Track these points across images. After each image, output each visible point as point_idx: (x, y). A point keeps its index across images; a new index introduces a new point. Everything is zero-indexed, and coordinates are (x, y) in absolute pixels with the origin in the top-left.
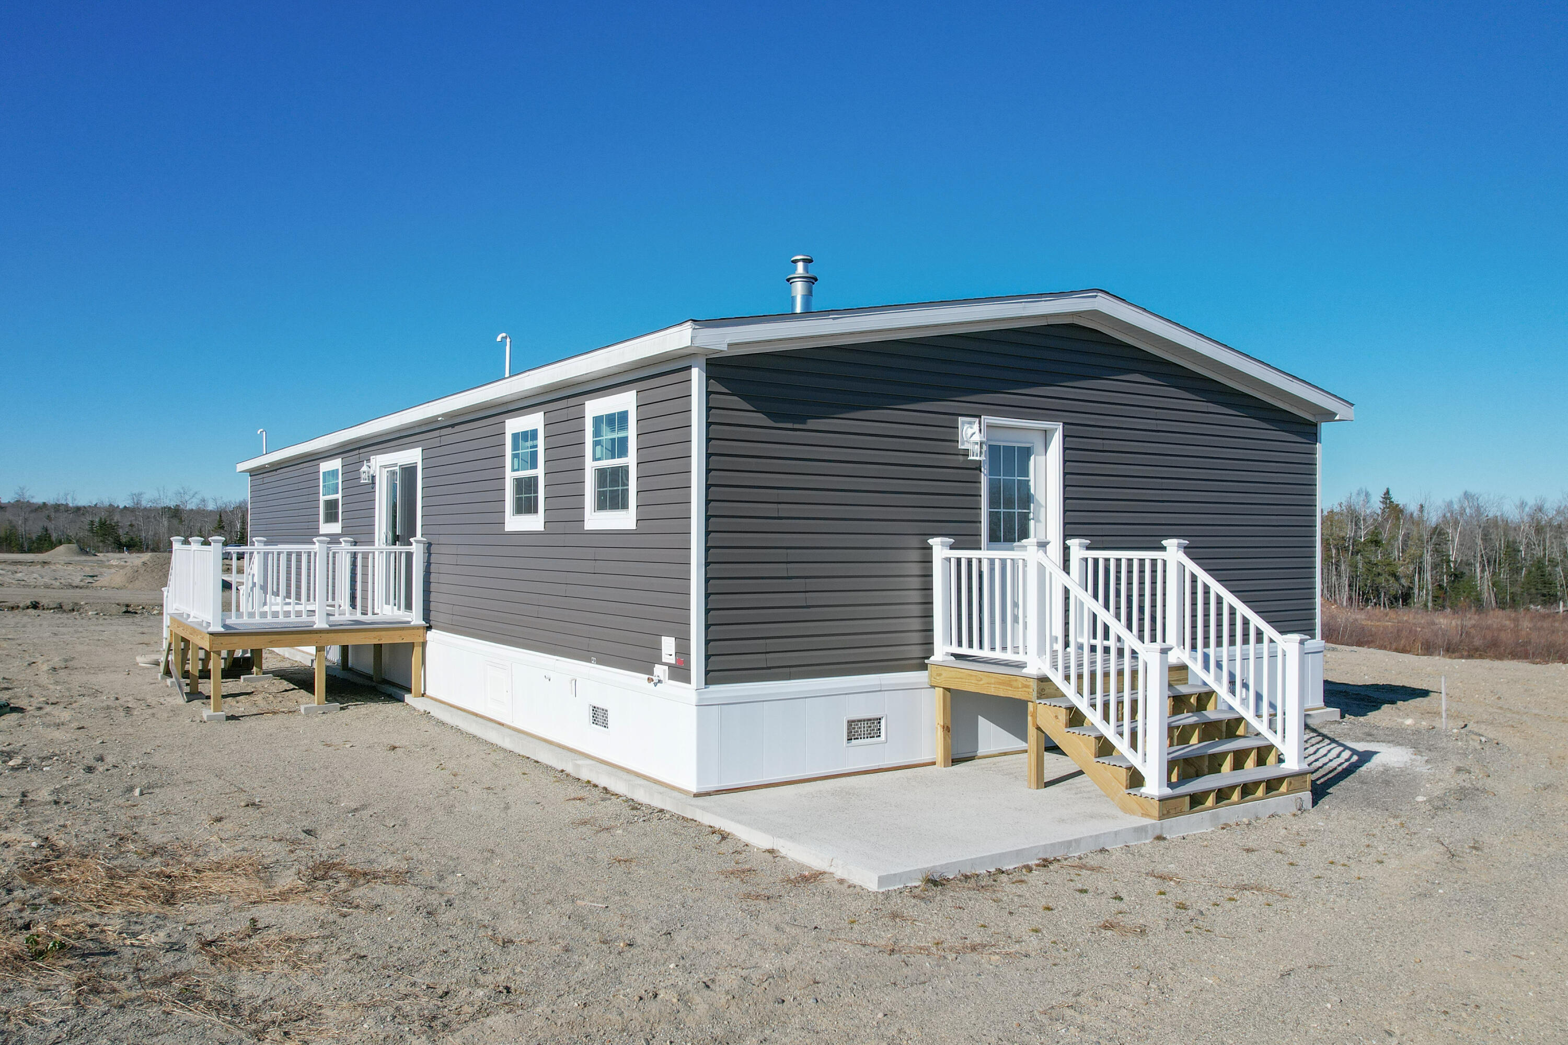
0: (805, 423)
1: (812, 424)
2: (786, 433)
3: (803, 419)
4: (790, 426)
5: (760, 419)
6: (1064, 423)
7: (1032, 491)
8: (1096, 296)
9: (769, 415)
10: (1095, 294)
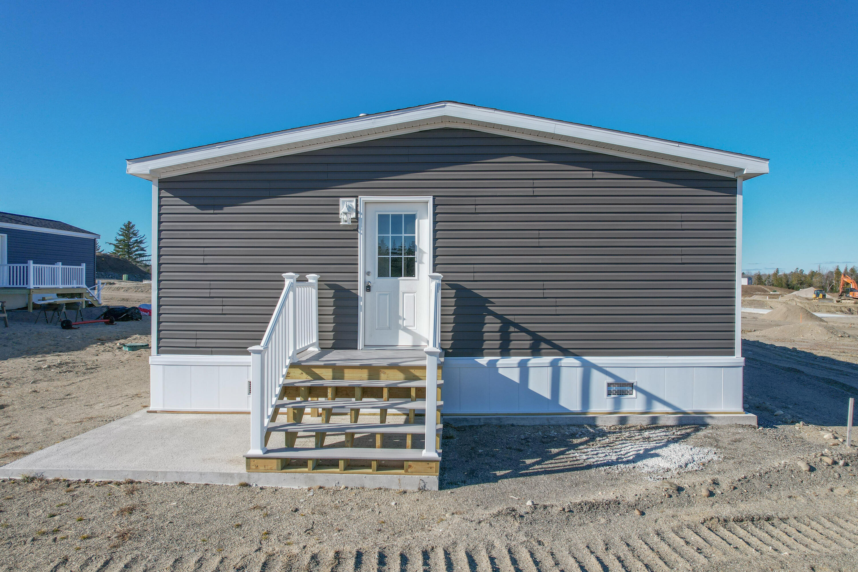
0: (222, 209)
1: (226, 209)
2: (209, 215)
3: (221, 207)
4: (212, 211)
5: (193, 209)
6: (433, 196)
7: (416, 243)
8: (445, 106)
9: (198, 206)
10: (444, 104)
